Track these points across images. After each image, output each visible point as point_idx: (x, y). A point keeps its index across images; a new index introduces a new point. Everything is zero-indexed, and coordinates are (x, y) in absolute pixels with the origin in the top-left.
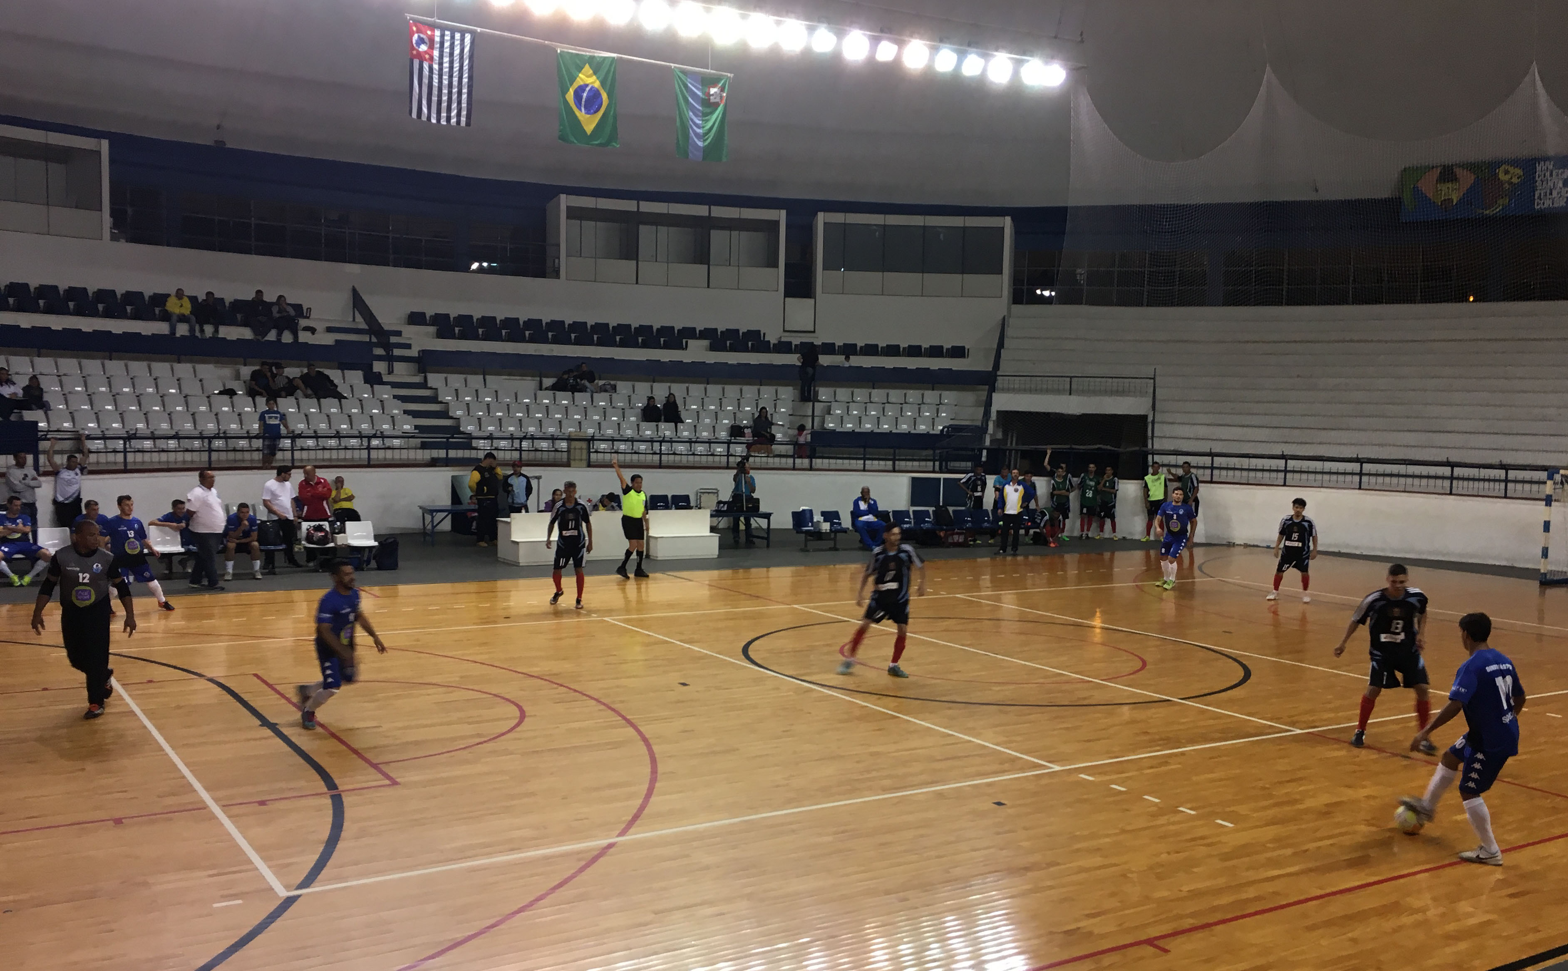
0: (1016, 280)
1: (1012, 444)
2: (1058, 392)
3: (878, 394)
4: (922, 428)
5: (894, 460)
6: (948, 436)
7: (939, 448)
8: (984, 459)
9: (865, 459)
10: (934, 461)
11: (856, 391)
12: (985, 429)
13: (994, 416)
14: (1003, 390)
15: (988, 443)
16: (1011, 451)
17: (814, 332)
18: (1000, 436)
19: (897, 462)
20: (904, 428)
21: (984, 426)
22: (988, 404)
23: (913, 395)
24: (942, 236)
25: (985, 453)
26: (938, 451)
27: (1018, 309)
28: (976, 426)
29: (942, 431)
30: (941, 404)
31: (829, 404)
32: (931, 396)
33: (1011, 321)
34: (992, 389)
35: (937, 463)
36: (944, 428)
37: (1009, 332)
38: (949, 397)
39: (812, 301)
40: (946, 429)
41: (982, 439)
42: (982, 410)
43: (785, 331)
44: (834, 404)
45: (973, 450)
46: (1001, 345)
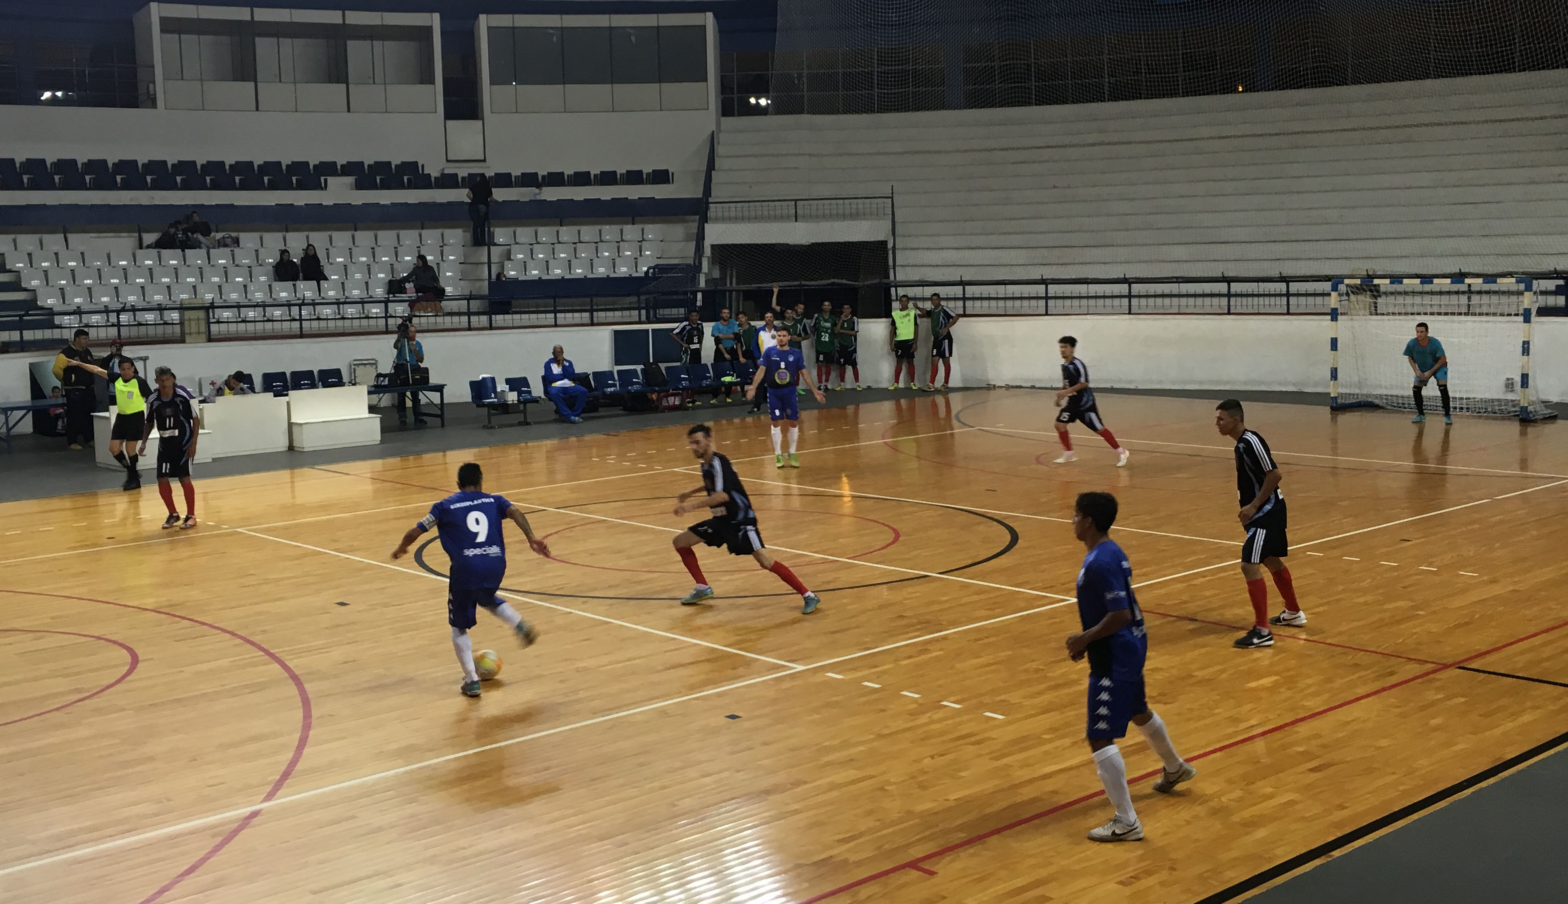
0: (725, 87)
1: (732, 283)
2: (781, 218)
3: (567, 233)
4: (623, 271)
5: (591, 311)
6: (655, 278)
7: (645, 294)
8: (699, 303)
9: (555, 312)
10: (639, 309)
11: (541, 230)
12: (698, 268)
13: (708, 251)
14: (717, 220)
15: (702, 284)
16: (731, 291)
17: (484, 161)
18: (716, 274)
19: (595, 314)
20: (601, 271)
21: (697, 263)
22: (700, 237)
23: (610, 232)
24: (633, 38)
25: (699, 296)
26: (643, 298)
27: (729, 122)
28: (687, 265)
29: (647, 273)
30: (644, 240)
31: (508, 247)
32: (631, 231)
33: (722, 137)
34: (704, 219)
35: (643, 312)
36: (649, 269)
37: (720, 150)
38: (653, 231)
39: (479, 123)
40: (651, 271)
41: (694, 280)
42: (692, 245)
43: (448, 161)
44: (514, 248)
45: (685, 293)
46: (711, 166)
